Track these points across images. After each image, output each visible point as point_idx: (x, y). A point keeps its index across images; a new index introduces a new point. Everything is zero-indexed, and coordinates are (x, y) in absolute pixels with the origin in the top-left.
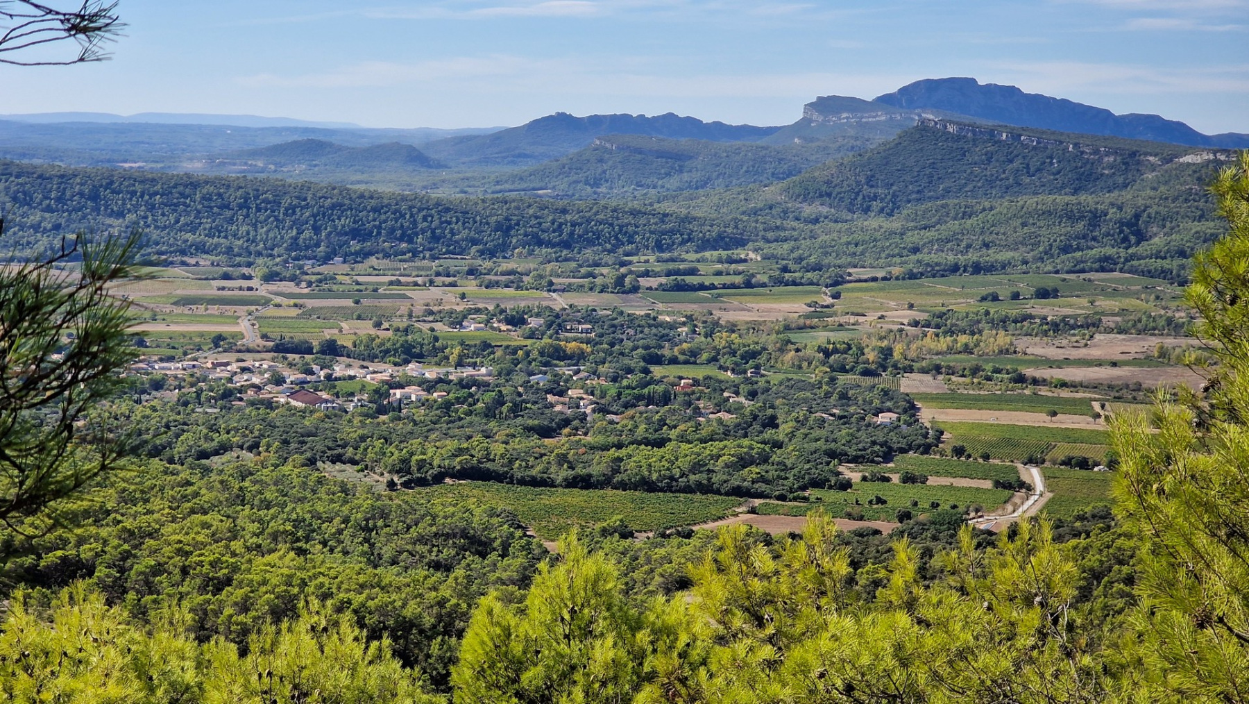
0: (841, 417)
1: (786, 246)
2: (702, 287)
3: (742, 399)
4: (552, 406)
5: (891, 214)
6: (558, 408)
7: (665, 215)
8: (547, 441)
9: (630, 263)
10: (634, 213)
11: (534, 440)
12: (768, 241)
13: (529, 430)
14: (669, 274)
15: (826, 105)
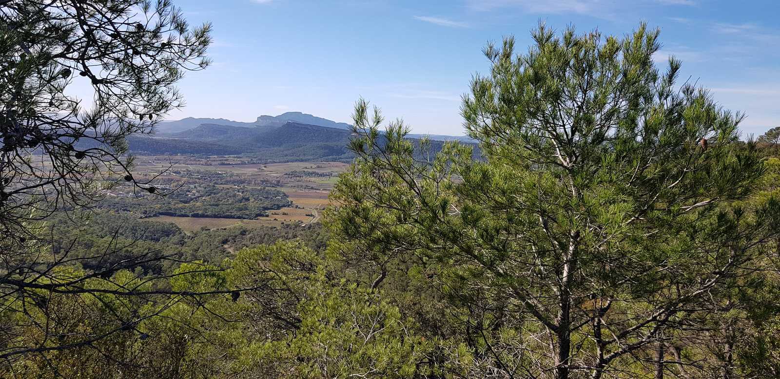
0: (266, 198)
1: (252, 154)
2: (229, 164)
3: (240, 193)
4: (188, 195)
5: (280, 146)
6: (190, 195)
7: (220, 145)
8: (186, 205)
9: (210, 158)
10: (211, 144)
11: (183, 204)
12: (248, 153)
13: (181, 201)
14: (220, 161)
15: (263, 117)
